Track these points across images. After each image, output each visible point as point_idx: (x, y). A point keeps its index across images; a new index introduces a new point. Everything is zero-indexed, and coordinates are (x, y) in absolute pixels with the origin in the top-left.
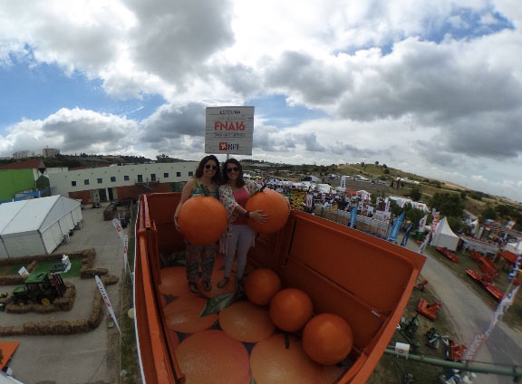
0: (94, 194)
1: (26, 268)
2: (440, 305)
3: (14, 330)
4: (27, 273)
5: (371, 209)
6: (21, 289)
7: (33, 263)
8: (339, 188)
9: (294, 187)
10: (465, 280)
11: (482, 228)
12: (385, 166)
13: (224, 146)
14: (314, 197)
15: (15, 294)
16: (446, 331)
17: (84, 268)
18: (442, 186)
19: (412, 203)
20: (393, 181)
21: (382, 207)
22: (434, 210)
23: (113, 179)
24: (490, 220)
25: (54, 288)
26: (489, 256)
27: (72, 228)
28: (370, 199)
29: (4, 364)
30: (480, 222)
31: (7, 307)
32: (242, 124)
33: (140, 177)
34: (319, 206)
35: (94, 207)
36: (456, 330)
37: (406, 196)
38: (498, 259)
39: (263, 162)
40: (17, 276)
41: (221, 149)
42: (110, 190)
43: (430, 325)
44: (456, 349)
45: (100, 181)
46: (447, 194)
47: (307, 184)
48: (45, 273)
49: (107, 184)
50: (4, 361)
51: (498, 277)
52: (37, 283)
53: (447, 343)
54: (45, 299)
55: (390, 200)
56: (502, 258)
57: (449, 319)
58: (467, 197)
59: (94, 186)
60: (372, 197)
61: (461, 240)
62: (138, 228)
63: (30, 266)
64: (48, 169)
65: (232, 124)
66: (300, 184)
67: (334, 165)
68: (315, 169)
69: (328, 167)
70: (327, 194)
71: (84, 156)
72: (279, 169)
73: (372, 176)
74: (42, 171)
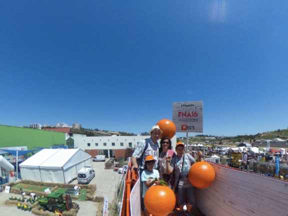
0: (101, 153)
1: (50, 189)
4: (50, 192)
6: (43, 201)
7: (56, 187)
8: (265, 149)
9: (233, 151)
13: (184, 127)
14: (248, 156)
23: (113, 144)
25: (65, 204)
31: (33, 209)
32: (195, 113)
33: (130, 144)
34: (252, 161)
39: (210, 136)
40: (42, 193)
41: (182, 129)
42: (111, 151)
45: (105, 144)
47: (244, 147)
48: (61, 193)
49: (109, 147)
52: (55, 199)
54: (58, 210)
59: (101, 147)
63: (53, 189)
64: (74, 135)
65: (189, 113)
66: (237, 149)
67: (259, 134)
68: (247, 138)
69: (255, 135)
70: (256, 154)
71: (97, 130)
72: (221, 140)
73: (287, 138)
74: (71, 135)
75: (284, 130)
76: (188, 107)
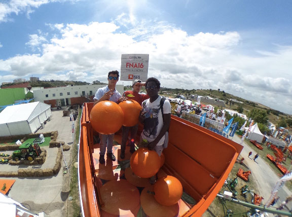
0: (58, 102)
1: (20, 140)
2: (250, 173)
3: (13, 173)
4: (21, 143)
5: (214, 116)
6: (17, 152)
7: (24, 138)
8: (197, 103)
10: (266, 160)
11: (277, 132)
12: (223, 92)
13: (131, 77)
14: (182, 107)
15: (14, 154)
16: (253, 188)
17: (52, 141)
18: (256, 105)
19: (238, 114)
20: (228, 101)
21: (220, 115)
22: (251, 119)
23: (68, 94)
24: (282, 128)
25: (35, 151)
26: (281, 148)
27: (45, 120)
28: (214, 110)
29: (7, 192)
30: (277, 128)
31: (9, 161)
32: (142, 64)
33: (83, 92)
34: (185, 112)
35: (58, 109)
36: (258, 188)
37: (235, 110)
38: (285, 150)
40: (15, 145)
41: (129, 78)
42: (67, 99)
43: (244, 184)
44: (258, 199)
45: (61, 94)
46: (259, 111)
47: (180, 99)
48: (30, 144)
49: (65, 96)
50: (7, 190)
51: (285, 160)
52: (26, 149)
53: (253, 194)
55: (225, 111)
56: (288, 150)
57: (255, 181)
58: (270, 113)
59: (58, 97)
60: (215, 109)
61: (265, 137)
62: (82, 121)
63: (22, 140)
64: (32, 88)
65: (136, 64)
66: (174, 99)
67: (194, 90)
68: (183, 91)
69: (190, 91)
70: (189, 106)
71: (52, 81)
72: (162, 90)
73: (216, 97)
74: (29, 89)
75: (215, 90)
76: (135, 59)
